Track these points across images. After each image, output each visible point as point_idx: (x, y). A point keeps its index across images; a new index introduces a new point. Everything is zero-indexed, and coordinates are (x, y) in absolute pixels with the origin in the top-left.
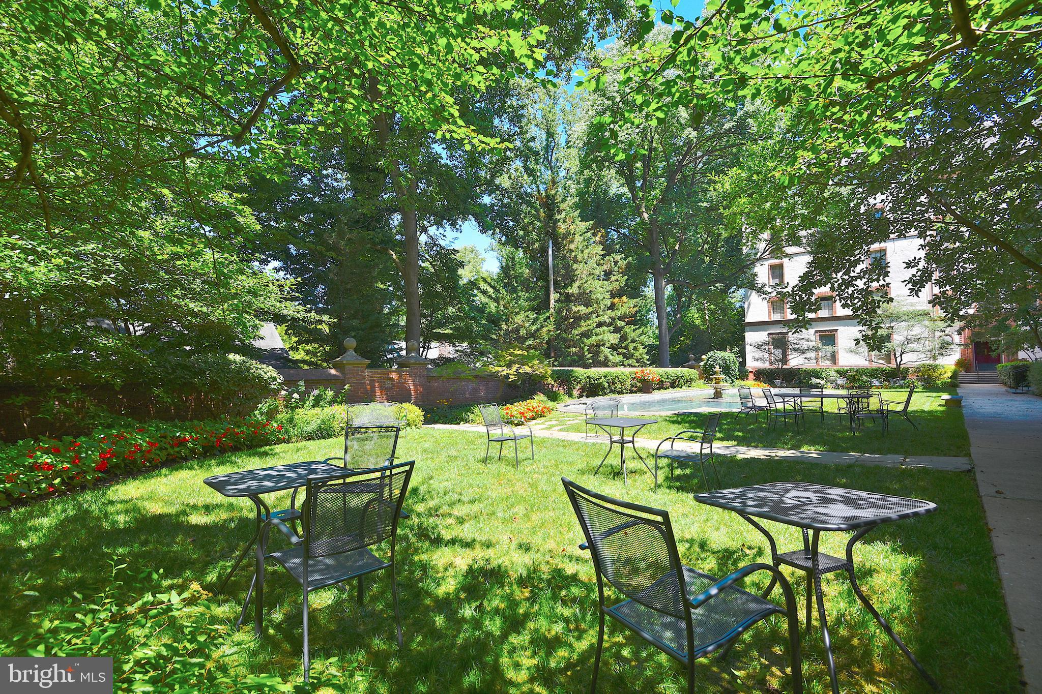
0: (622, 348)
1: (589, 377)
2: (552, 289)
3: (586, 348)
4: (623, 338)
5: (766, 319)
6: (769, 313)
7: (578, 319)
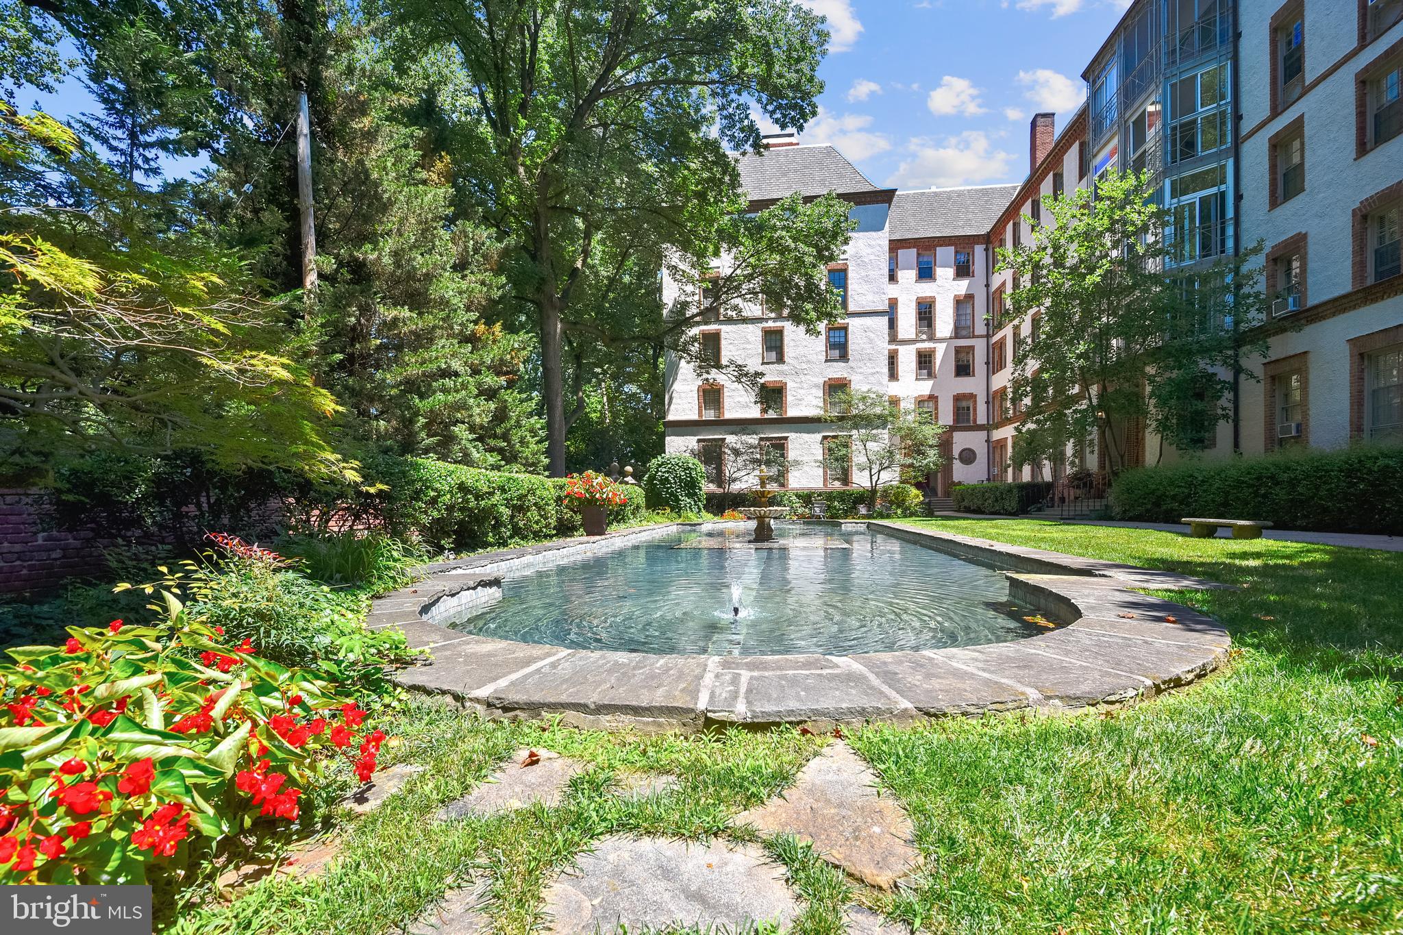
0: (495, 436)
1: (462, 488)
2: (311, 240)
3: (422, 421)
4: (501, 416)
5: (695, 417)
6: (700, 407)
7: (399, 345)
